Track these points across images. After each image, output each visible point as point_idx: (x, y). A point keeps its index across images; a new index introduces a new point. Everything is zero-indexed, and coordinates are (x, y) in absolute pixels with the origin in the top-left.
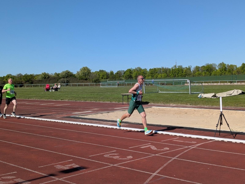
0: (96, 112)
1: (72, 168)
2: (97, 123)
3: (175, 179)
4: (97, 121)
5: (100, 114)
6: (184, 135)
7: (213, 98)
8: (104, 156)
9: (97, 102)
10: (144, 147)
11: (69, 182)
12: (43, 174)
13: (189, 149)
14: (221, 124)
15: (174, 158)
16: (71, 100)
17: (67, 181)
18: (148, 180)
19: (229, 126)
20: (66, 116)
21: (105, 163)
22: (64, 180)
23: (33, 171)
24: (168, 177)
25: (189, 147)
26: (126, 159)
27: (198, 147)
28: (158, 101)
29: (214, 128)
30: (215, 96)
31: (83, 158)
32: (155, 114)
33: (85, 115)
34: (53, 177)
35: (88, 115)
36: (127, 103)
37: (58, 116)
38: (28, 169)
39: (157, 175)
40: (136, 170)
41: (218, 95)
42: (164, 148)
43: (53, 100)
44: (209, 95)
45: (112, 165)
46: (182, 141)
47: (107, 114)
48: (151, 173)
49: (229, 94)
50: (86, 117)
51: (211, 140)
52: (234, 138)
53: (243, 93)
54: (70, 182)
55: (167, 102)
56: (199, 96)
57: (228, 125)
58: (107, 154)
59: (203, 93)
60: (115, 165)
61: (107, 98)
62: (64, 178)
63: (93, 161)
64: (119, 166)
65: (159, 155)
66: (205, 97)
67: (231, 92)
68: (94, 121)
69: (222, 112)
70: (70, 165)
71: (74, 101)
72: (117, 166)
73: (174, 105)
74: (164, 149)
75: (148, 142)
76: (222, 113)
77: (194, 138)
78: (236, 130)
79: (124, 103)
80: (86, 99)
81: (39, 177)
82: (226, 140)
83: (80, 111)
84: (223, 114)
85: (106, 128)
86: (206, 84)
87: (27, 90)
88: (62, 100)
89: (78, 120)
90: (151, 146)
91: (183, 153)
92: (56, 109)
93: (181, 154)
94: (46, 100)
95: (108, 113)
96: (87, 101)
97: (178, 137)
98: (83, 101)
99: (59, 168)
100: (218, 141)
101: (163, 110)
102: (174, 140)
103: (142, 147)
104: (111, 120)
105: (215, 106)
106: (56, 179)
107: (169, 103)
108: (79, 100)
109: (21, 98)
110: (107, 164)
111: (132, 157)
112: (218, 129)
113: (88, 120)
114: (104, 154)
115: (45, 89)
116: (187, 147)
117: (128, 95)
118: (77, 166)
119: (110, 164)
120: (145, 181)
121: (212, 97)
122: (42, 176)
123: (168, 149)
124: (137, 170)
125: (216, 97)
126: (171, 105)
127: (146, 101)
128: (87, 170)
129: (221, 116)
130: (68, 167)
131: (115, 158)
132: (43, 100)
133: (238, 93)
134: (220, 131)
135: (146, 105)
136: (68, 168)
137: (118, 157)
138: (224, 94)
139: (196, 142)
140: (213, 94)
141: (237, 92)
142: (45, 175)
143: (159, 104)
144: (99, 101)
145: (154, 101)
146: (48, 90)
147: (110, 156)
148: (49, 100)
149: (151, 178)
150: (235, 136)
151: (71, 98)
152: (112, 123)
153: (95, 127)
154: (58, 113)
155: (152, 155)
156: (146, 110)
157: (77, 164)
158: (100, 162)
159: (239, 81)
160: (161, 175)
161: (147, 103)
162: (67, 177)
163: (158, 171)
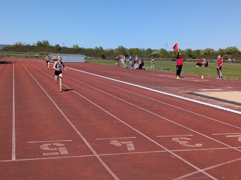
10: (231, 136)
18: (185, 176)
20: (189, 92)
21: (163, 147)
24: (213, 177)
26: (192, 146)
31: (147, 138)
39: (203, 172)
48: (198, 169)
54: (103, 160)
62: (103, 155)
63: (155, 142)
65: (237, 148)
70: (125, 143)
72: (171, 152)
85: (217, 108)
99: (112, 144)
103: (228, 136)
106: (94, 154)
111: (202, 145)
118: (132, 145)
119: (166, 149)
120: (179, 177)
130: (122, 144)
131: (181, 143)
137: (186, 142)
147: (179, 139)
149: (191, 174)
154: (186, 88)
155: (228, 147)
157: (134, 143)
158: (160, 145)
160: (206, 174)
162: (106, 154)
163: (211, 168)
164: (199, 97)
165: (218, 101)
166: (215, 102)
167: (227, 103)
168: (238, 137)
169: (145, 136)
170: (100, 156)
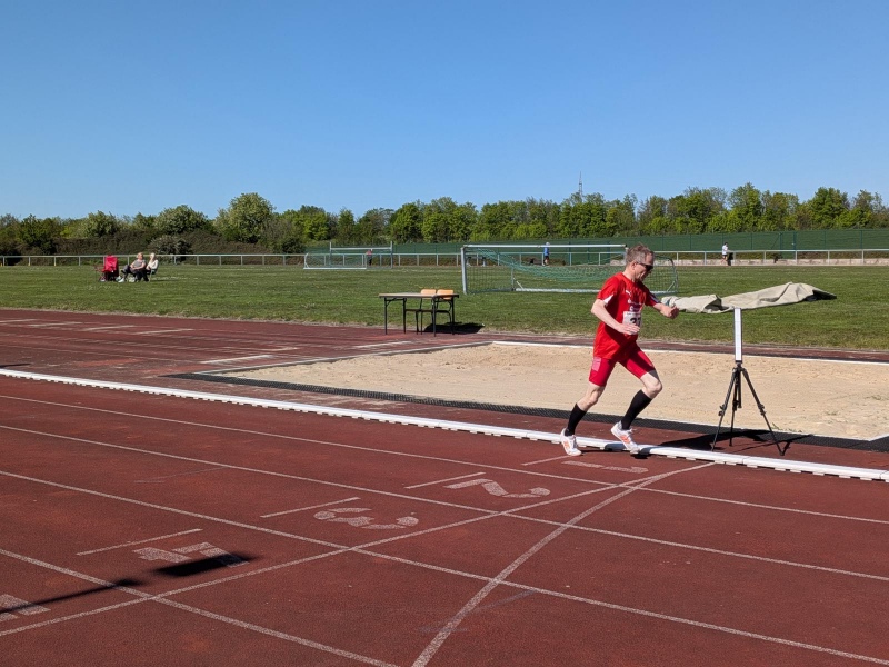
0: (288, 359)
1: (198, 558)
2: (291, 397)
3: (568, 596)
4: (292, 392)
5: (303, 367)
7: (709, 311)
8: (316, 515)
9: (290, 322)
10: (460, 485)
11: (189, 608)
12: (94, 580)
13: (623, 494)
14: (737, 404)
15: (567, 525)
16: (197, 313)
17: (180, 606)
18: (474, 601)
19: (763, 413)
20: (177, 372)
21: (319, 542)
22: (168, 602)
23: (58, 569)
24: (543, 591)
25: (621, 485)
26: (394, 526)
27: (654, 485)
28: (513, 322)
29: (712, 420)
30: (716, 305)
31: (238, 524)
32: (500, 368)
33: (249, 370)
34: (130, 590)
35: (258, 369)
36: (402, 327)
37: (148, 373)
38: (37, 562)
39: (506, 583)
40: (430, 566)
41: (726, 302)
42: (533, 490)
43: (126, 314)
44: (697, 303)
45: (343, 549)
46: (597, 466)
47: (329, 365)
48: (485, 578)
49: (768, 300)
50: (250, 376)
51: (700, 461)
52: (782, 455)
53: (817, 296)
54: (192, 606)
55: (545, 327)
57: (761, 407)
58: (325, 509)
59: (675, 294)
60: (354, 549)
61: (330, 309)
62: (171, 593)
63: (278, 533)
64: (369, 553)
65: (514, 513)
67: (775, 291)
68: (282, 392)
69: (741, 362)
70: (191, 549)
71: (209, 318)
72: (361, 551)
73: (571, 336)
74: (530, 493)
75: (479, 470)
76: (739, 366)
78: (791, 426)
79: (391, 326)
80: (250, 310)
81: (79, 590)
82: (751, 461)
83: (229, 355)
84: (744, 370)
85: (325, 415)
86: (688, 263)
87: (33, 274)
88: (165, 313)
89: (221, 385)
90: (483, 480)
91: (598, 507)
92: (140, 348)
93: (592, 510)
94: (106, 313)
95: (332, 361)
96: (256, 320)
98: (239, 319)
99: (150, 559)
100: (725, 466)
101: (530, 354)
103: (453, 486)
104: (341, 386)
105: (717, 343)
106: (139, 597)
107: (552, 330)
108: (225, 315)
109: (11, 303)
110: (324, 543)
111: (416, 521)
112: (726, 424)
113: (257, 389)
114: (317, 510)
115: (101, 274)
116: (614, 486)
117: (404, 299)
118: (218, 551)
119: (338, 546)
120: (463, 605)
121: (707, 307)
122: (88, 587)
123: (546, 492)
124: (435, 567)
125: (721, 308)
126: (561, 335)
127: (465, 321)
128: (253, 564)
129: (737, 375)
130: (184, 555)
131: (354, 522)
132: (93, 312)
133: (802, 297)
134: (732, 432)
135: (472, 335)
136: (185, 559)
137: (365, 520)
138: (750, 299)
139: (645, 470)
140: (712, 298)
141: (797, 292)
142: (102, 582)
143: (518, 333)
144: (300, 318)
145: (497, 322)
146: (111, 276)
147: (338, 515)
148: (117, 313)
149: (483, 594)
150: (787, 447)
151: (195, 308)
152: (344, 397)
153: (283, 411)
154: (150, 361)
155: (488, 514)
156: (468, 352)
157: (216, 544)
158: (302, 538)
159: (805, 253)
160: (517, 585)
161: (472, 328)
162: (179, 590)
163: (511, 569)
164: (231, 385)
167: (338, 397)
168: (480, 486)
169: (223, 521)
170: (166, 597)
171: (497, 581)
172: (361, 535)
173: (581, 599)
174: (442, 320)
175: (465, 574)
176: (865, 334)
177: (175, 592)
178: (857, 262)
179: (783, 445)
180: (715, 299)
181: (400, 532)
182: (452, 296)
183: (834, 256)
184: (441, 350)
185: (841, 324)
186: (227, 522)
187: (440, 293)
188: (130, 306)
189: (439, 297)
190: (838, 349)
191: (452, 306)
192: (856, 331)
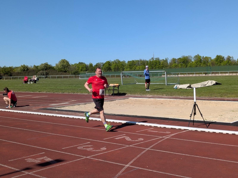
0: (73, 104)
1: (43, 162)
2: (73, 114)
3: (148, 170)
4: (73, 113)
5: (77, 106)
6: (159, 126)
7: (188, 88)
8: (78, 148)
9: (74, 94)
10: (118, 138)
11: (39, 176)
12: (13, 168)
13: (163, 140)
14: (195, 114)
15: (148, 149)
16: (49, 92)
17: (36, 175)
18: (121, 172)
19: (202, 116)
20: (42, 108)
21: (78, 155)
23: (3, 165)
24: (140, 168)
25: (163, 137)
26: (99, 150)
27: (172, 137)
28: (135, 92)
29: (188, 118)
30: (190, 87)
31: (55, 151)
32: (131, 105)
33: (62, 107)
34: (23, 172)
35: (65, 107)
37: (34, 108)
39: (130, 166)
40: (109, 162)
41: (192, 86)
42: (139, 139)
43: (31, 92)
44: (185, 86)
45: (85, 157)
46: (157, 132)
47: (85, 105)
48: (124, 165)
49: (204, 85)
50: (62, 109)
51: (185, 130)
52: (207, 127)
53: (217, 84)
55: (144, 93)
56: (174, 87)
57: (201, 114)
58: (80, 146)
59: (179, 84)
60: (88, 157)
61: (85, 90)
62: (34, 172)
63: (66, 153)
64: (92, 158)
65: (133, 146)
66: (180, 87)
67: (206, 83)
68: (71, 113)
70: (41, 159)
71: (52, 93)
72: (90, 158)
73: (151, 96)
74: (138, 140)
75: (123, 133)
76: (195, 103)
77: (168, 129)
78: (210, 119)
80: (64, 90)
82: (199, 129)
83: (57, 103)
86: (183, 75)
87: (5, 82)
88: (40, 92)
89: (54, 111)
90: (125, 136)
91: (156, 143)
93: (155, 144)
94: (24, 92)
95: (85, 104)
96: (65, 93)
97: (153, 127)
98: (60, 93)
99: (29, 162)
100: (192, 131)
101: (140, 101)
102: (149, 130)
103: (117, 138)
105: (190, 97)
107: (146, 94)
108: (57, 92)
110: (79, 156)
111: (106, 149)
112: (192, 119)
113: (64, 112)
114: (78, 146)
115: (23, 81)
116: (161, 137)
118: (49, 159)
119: (83, 157)
120: (118, 173)
121: (187, 87)
123: (142, 139)
125: (191, 87)
126: (148, 96)
127: (122, 92)
128: (59, 163)
129: (195, 106)
130: (39, 160)
131: (88, 149)
132: (20, 92)
133: (212, 84)
134: (194, 121)
135: (124, 96)
136: (39, 161)
137: (92, 149)
138: (199, 85)
139: (170, 132)
140: (188, 85)
141: (211, 83)
143: (136, 95)
144: (77, 92)
145: (131, 92)
146: (26, 82)
147: (84, 147)
148: (27, 92)
149: (123, 169)
150: (209, 125)
151: (49, 90)
153: (71, 118)
154: (35, 105)
155: (126, 146)
156: (122, 101)
157: (49, 157)
158: (73, 155)
159: (213, 72)
160: (133, 167)
161: (124, 94)
162: (37, 171)
163: (132, 162)
164: (57, 111)
165: (77, 113)
166: (75, 114)
168: (124, 138)
169: (51, 150)
170: (33, 173)
171: (127, 166)
172: (90, 153)
173: (151, 170)
174: (116, 92)
175: (119, 164)
176: (229, 94)
177: (35, 171)
178: (227, 74)
179: (208, 125)
180: (189, 85)
181: (101, 152)
182: (118, 86)
183: (221, 73)
184: (115, 100)
185: (223, 91)
186: (52, 150)
187: (115, 85)
188: (31, 90)
189: (115, 86)
190: (222, 98)
191: (118, 88)
192: (227, 93)
